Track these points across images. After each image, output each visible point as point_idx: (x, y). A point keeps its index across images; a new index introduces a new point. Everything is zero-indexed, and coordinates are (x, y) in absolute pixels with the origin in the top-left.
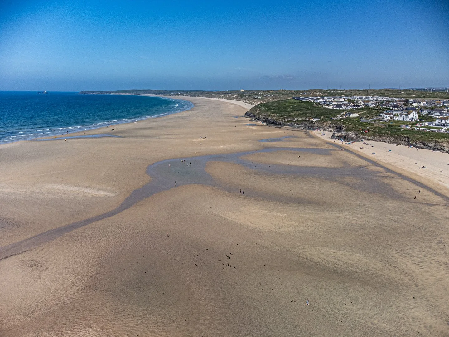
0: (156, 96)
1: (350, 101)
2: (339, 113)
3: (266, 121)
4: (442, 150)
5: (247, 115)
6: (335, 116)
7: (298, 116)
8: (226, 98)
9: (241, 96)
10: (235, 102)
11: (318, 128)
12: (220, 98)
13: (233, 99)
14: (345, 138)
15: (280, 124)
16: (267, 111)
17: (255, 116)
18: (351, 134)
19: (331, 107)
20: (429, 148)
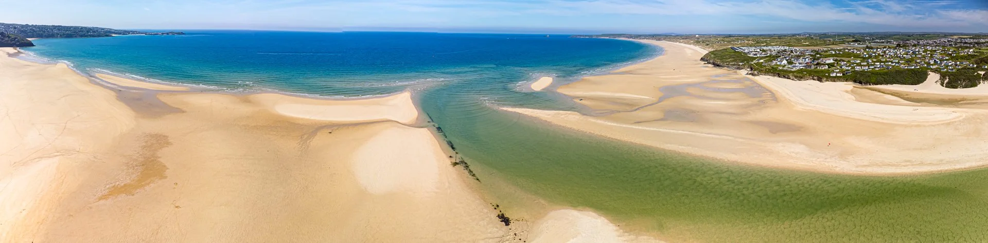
0: (628, 40)
1: (764, 51)
2: (755, 59)
3: (714, 64)
4: (790, 79)
5: (702, 59)
6: (752, 61)
7: (732, 61)
8: (685, 43)
9: (697, 42)
10: (692, 46)
11: (742, 69)
12: (680, 42)
13: (690, 44)
14: (753, 74)
15: (721, 66)
16: (715, 58)
17: (707, 61)
18: (756, 72)
19: (751, 56)
20: (786, 78)
